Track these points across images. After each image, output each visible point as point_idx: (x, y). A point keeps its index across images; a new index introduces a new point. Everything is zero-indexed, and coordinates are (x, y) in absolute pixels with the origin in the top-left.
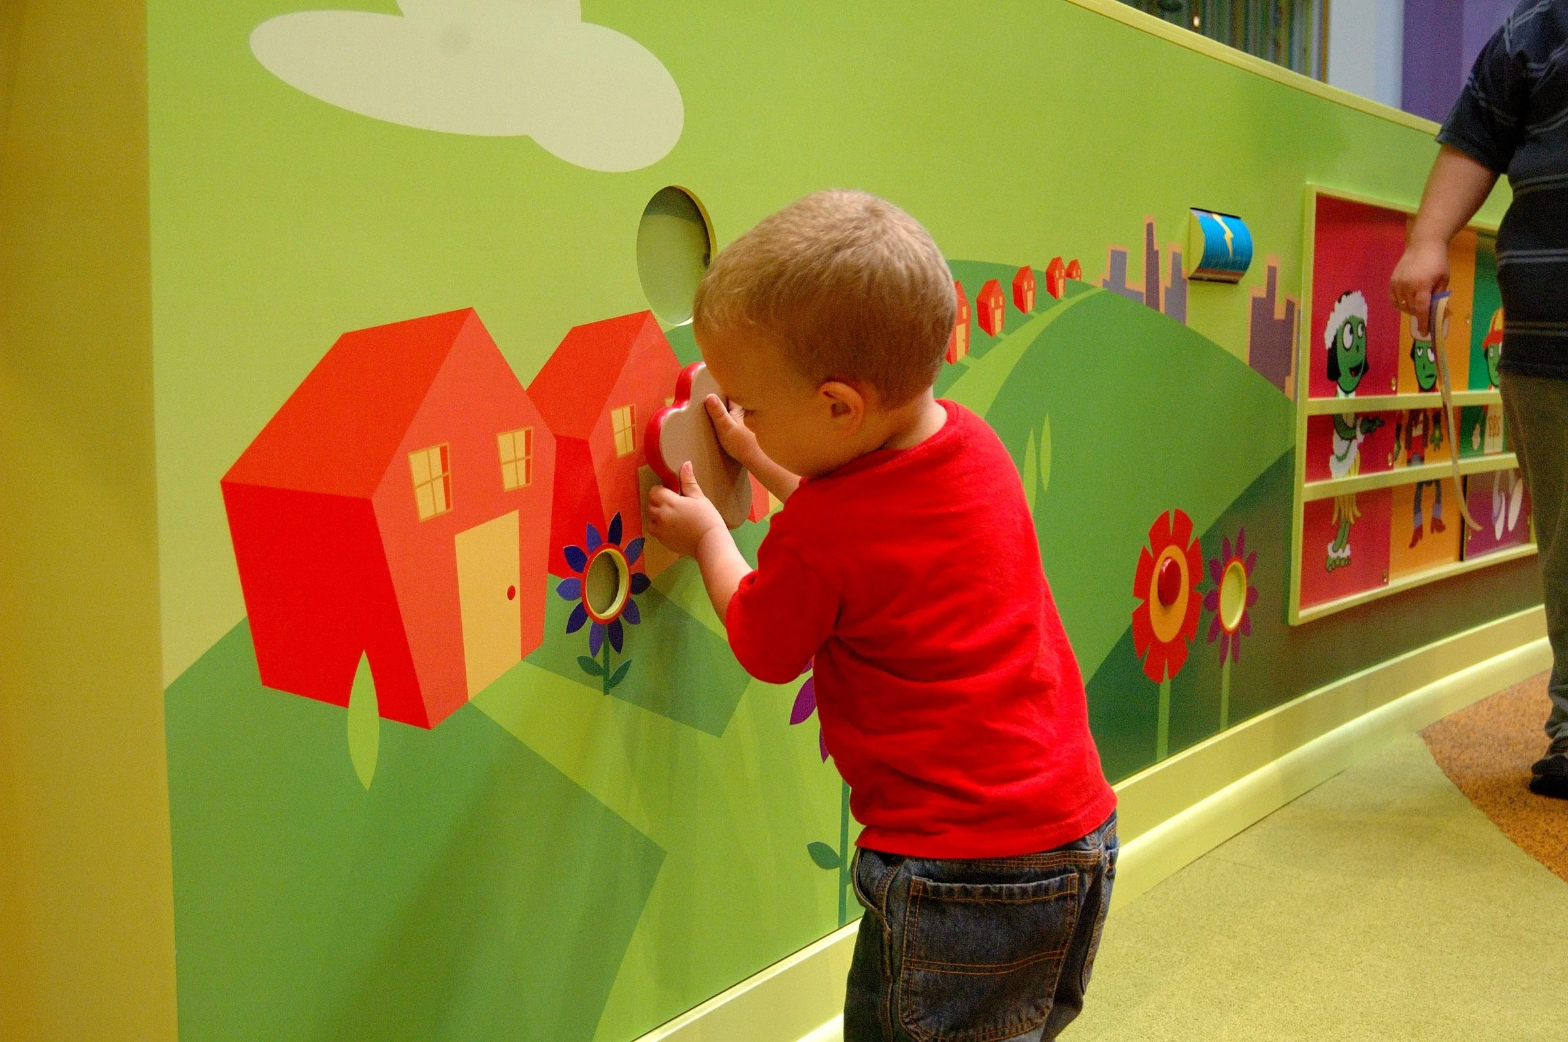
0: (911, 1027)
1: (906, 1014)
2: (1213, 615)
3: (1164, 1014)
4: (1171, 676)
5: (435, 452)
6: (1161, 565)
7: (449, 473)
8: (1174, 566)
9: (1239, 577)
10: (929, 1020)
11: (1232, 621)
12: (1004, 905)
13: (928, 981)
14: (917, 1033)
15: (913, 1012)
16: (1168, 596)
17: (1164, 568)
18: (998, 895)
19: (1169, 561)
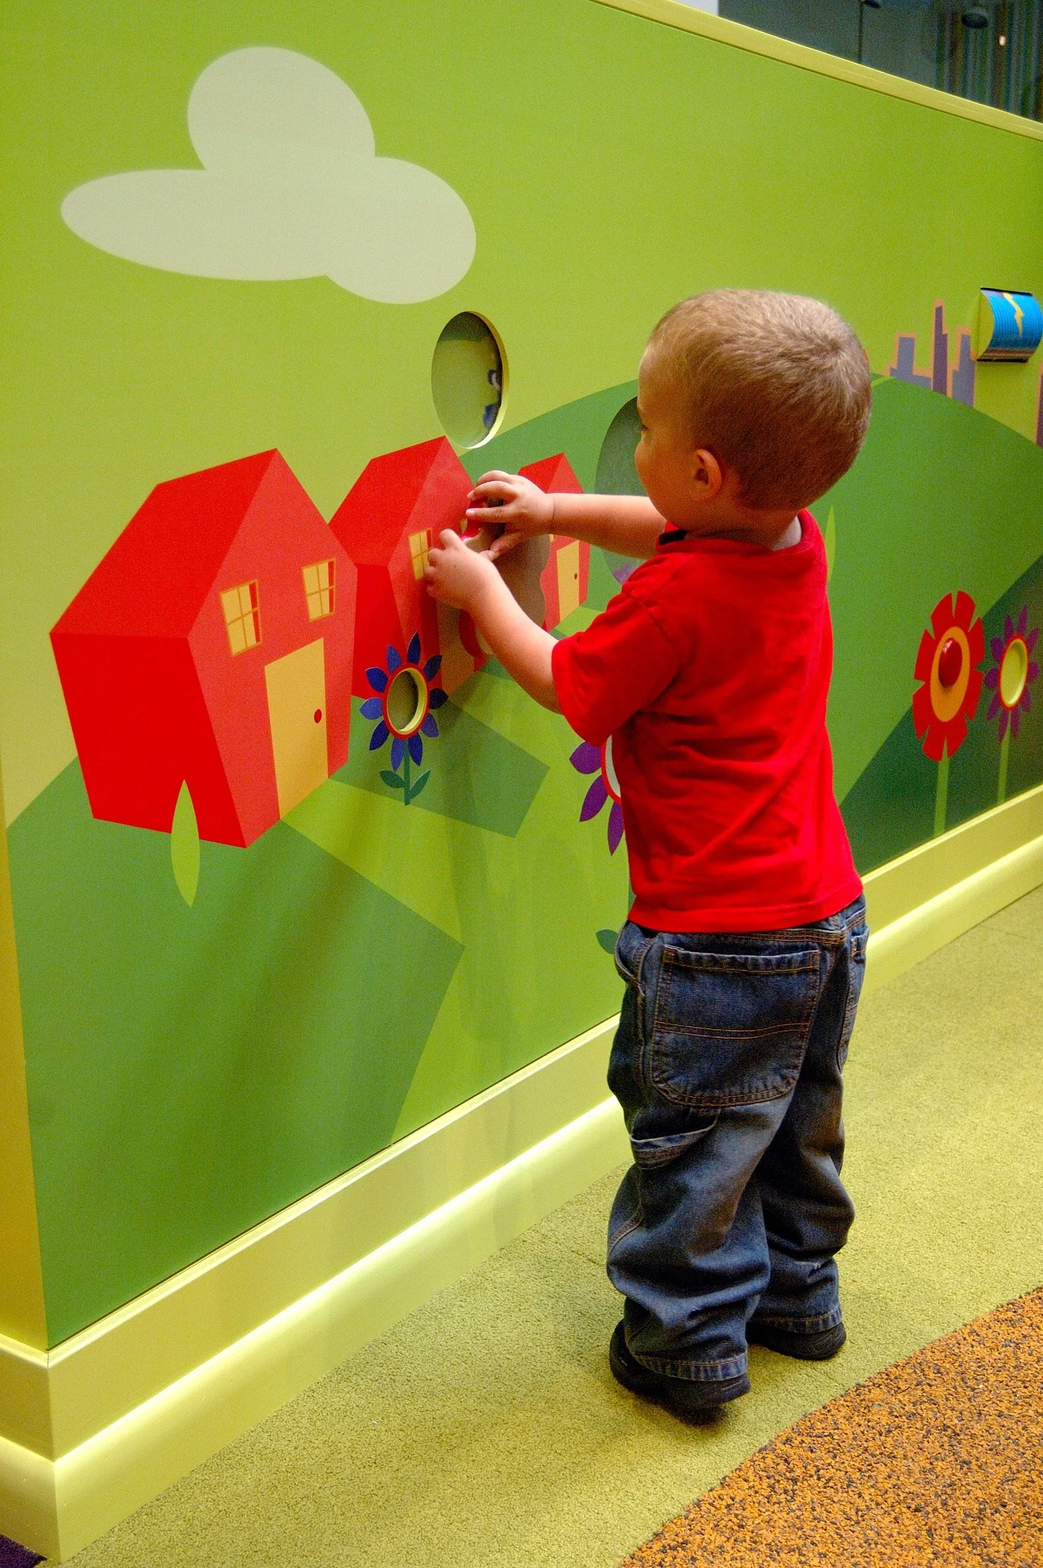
0: (661, 1086)
1: (656, 1074)
2: (993, 693)
3: (932, 1084)
4: (950, 753)
5: (245, 590)
6: (944, 646)
7: (258, 609)
8: (955, 648)
9: (1020, 653)
10: (676, 1080)
11: (1012, 697)
12: (750, 974)
13: (677, 1043)
14: (667, 1092)
15: (664, 1072)
16: (948, 679)
17: (945, 650)
18: (744, 965)
19: (951, 642)
